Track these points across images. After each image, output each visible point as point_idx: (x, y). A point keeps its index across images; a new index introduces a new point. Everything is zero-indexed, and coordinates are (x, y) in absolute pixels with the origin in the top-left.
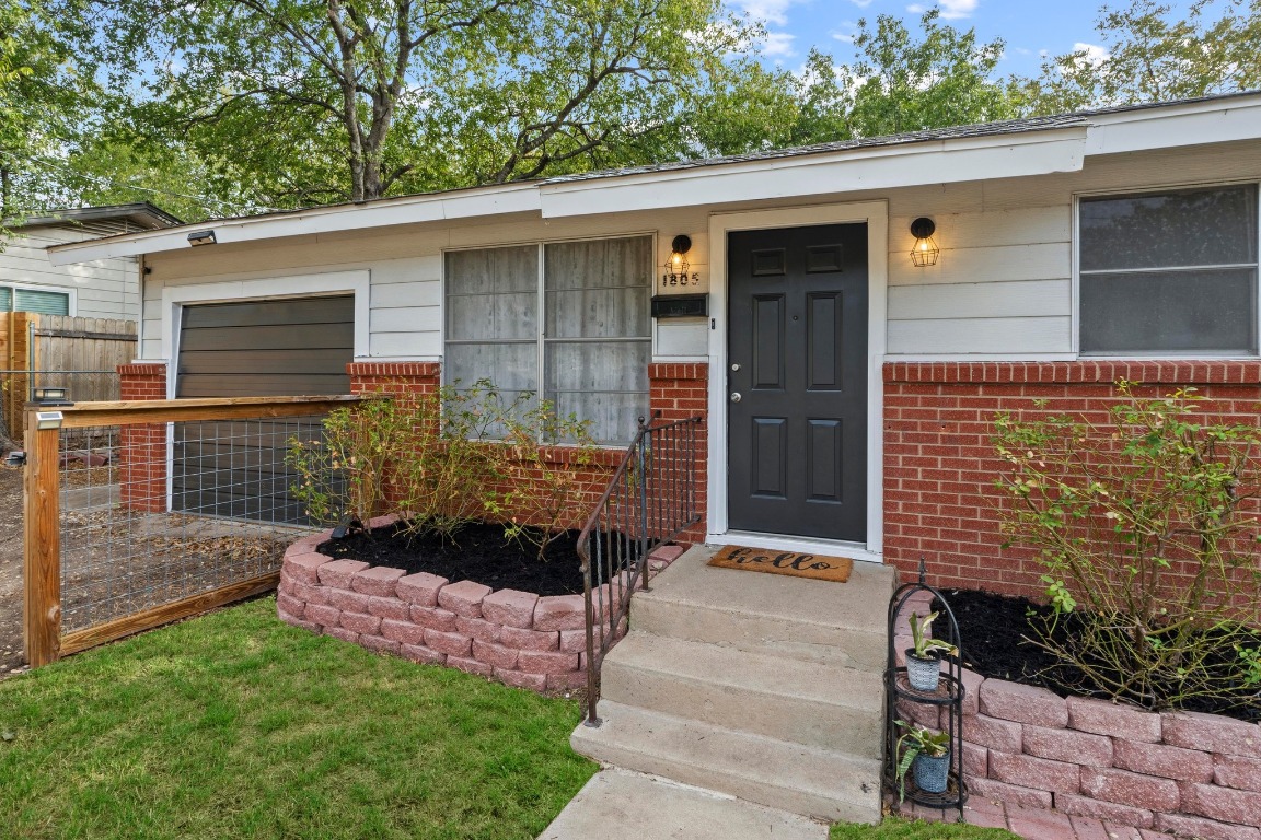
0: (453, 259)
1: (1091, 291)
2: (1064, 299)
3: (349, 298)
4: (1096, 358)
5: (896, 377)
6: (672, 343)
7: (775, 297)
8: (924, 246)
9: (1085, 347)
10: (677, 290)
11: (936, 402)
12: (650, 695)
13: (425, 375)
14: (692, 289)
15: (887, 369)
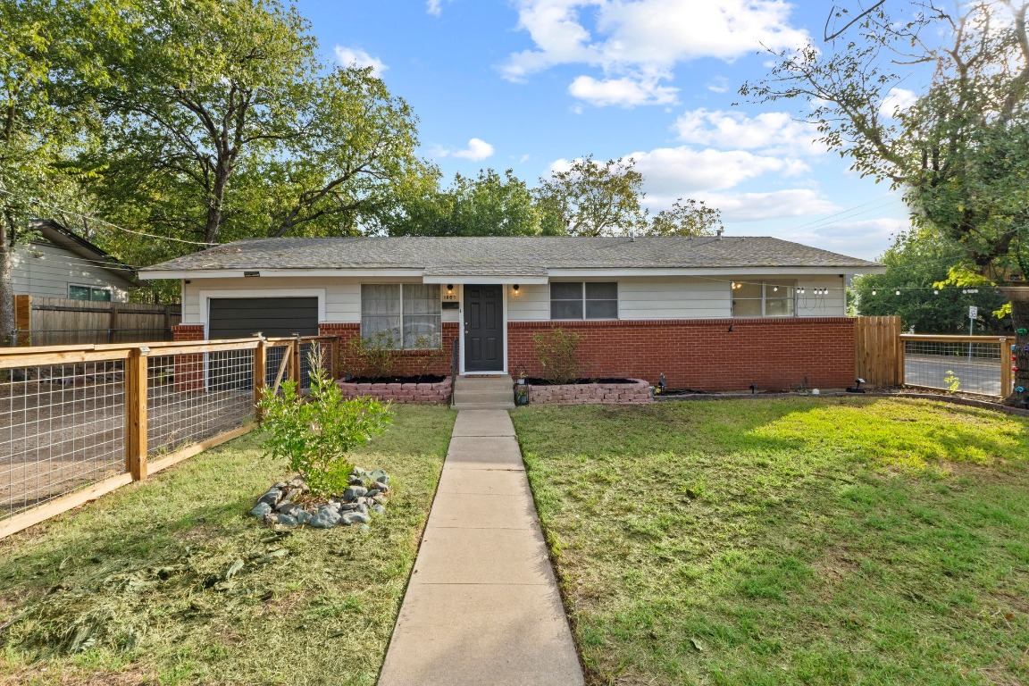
0: (364, 286)
1: (553, 305)
2: (547, 306)
3: (316, 299)
4: (554, 320)
5: (511, 325)
6: (447, 317)
7: (478, 303)
8: (517, 292)
9: (552, 317)
10: (449, 300)
11: (520, 332)
12: (465, 400)
13: (356, 328)
14: (453, 300)
15: (508, 323)
